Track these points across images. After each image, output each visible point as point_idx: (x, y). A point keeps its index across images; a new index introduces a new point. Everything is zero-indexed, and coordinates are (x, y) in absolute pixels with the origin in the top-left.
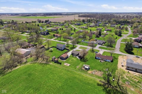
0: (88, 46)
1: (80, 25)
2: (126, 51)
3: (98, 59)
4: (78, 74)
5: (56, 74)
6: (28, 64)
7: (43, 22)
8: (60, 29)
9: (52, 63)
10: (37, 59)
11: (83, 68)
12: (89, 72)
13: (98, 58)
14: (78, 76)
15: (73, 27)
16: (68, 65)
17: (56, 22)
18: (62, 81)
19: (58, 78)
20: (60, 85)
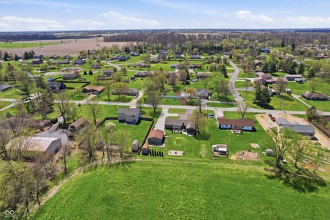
0: (183, 105)
1: (125, 60)
2: (258, 105)
3: (226, 129)
4: (216, 167)
5: (170, 179)
6: (77, 174)
7: (17, 58)
8: (85, 73)
9: (139, 158)
10: (91, 156)
11: (216, 154)
12: (233, 157)
13: (225, 126)
14: (220, 172)
15: (111, 65)
16: (180, 153)
17: (58, 57)
18: (198, 191)
19: (185, 188)
20: (204, 201)
